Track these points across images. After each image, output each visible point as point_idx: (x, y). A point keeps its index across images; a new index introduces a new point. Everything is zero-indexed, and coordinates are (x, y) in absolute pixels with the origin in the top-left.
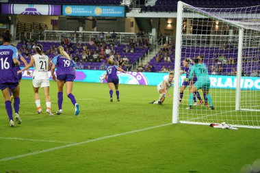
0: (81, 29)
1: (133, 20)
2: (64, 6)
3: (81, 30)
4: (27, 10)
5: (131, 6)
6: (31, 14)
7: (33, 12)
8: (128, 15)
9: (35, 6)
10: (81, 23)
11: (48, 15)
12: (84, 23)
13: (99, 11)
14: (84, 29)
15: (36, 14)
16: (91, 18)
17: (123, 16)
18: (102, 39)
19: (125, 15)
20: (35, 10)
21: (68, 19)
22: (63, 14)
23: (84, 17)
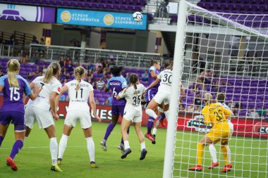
0: (83, 44)
1: (160, 35)
2: (59, 10)
3: (83, 47)
4: (5, 12)
5: (157, 15)
6: (11, 19)
7: (14, 16)
8: (152, 27)
9: (17, 8)
10: (84, 36)
11: (36, 21)
12: (88, 36)
13: (109, 20)
14: (88, 45)
15: (18, 19)
16: (99, 29)
17: (144, 28)
18: (112, 60)
19: (147, 26)
20: (17, 13)
21: (65, 29)
22: (58, 21)
23: (89, 27)
